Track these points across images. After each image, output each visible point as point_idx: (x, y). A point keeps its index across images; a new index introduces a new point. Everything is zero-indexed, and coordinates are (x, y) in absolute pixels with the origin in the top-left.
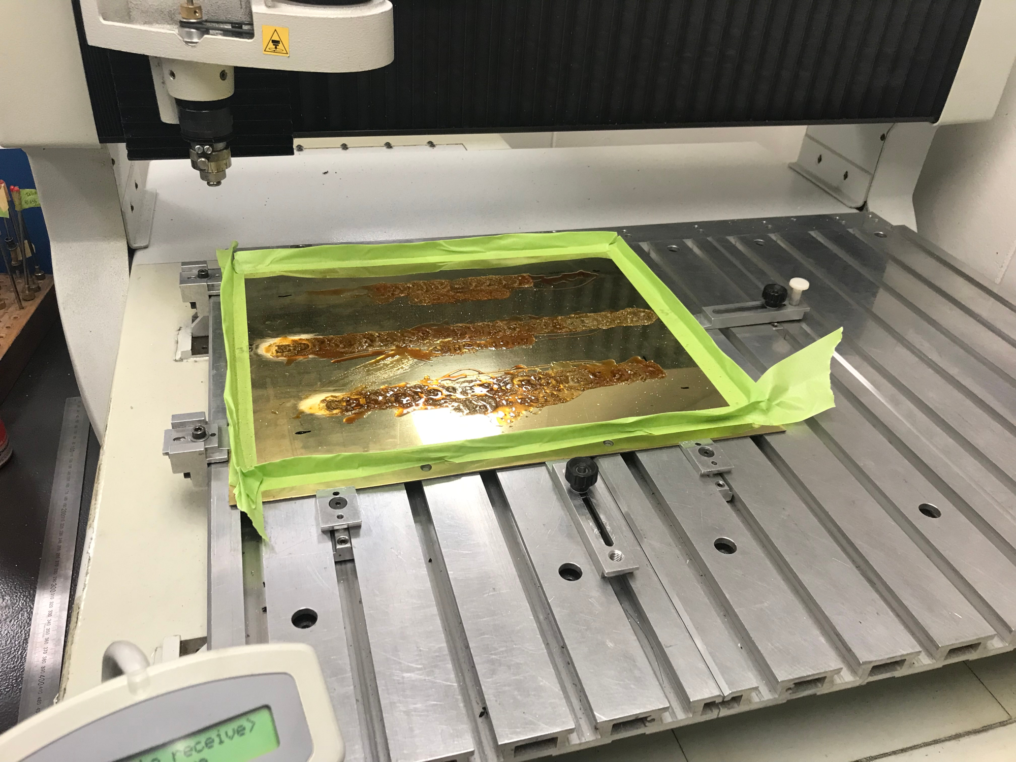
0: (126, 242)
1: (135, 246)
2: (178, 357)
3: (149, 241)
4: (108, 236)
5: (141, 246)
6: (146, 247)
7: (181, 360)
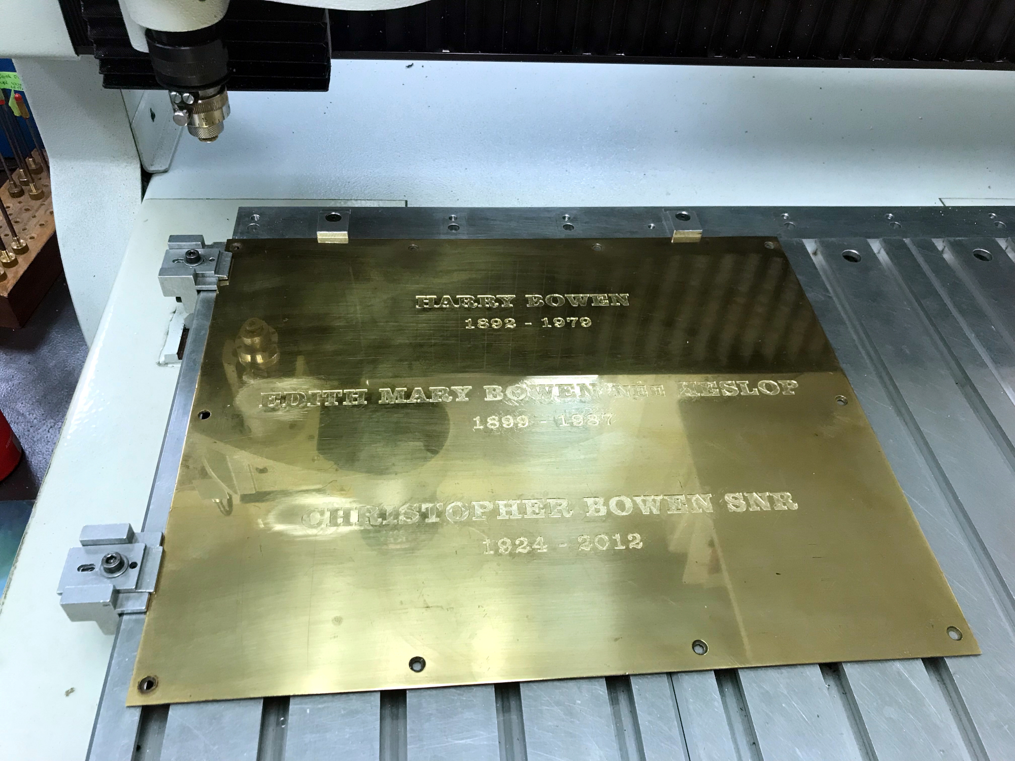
0: (139, 165)
1: (151, 169)
2: (162, 360)
3: (170, 165)
4: (115, 156)
5: (160, 171)
6: (165, 171)
7: (166, 364)
